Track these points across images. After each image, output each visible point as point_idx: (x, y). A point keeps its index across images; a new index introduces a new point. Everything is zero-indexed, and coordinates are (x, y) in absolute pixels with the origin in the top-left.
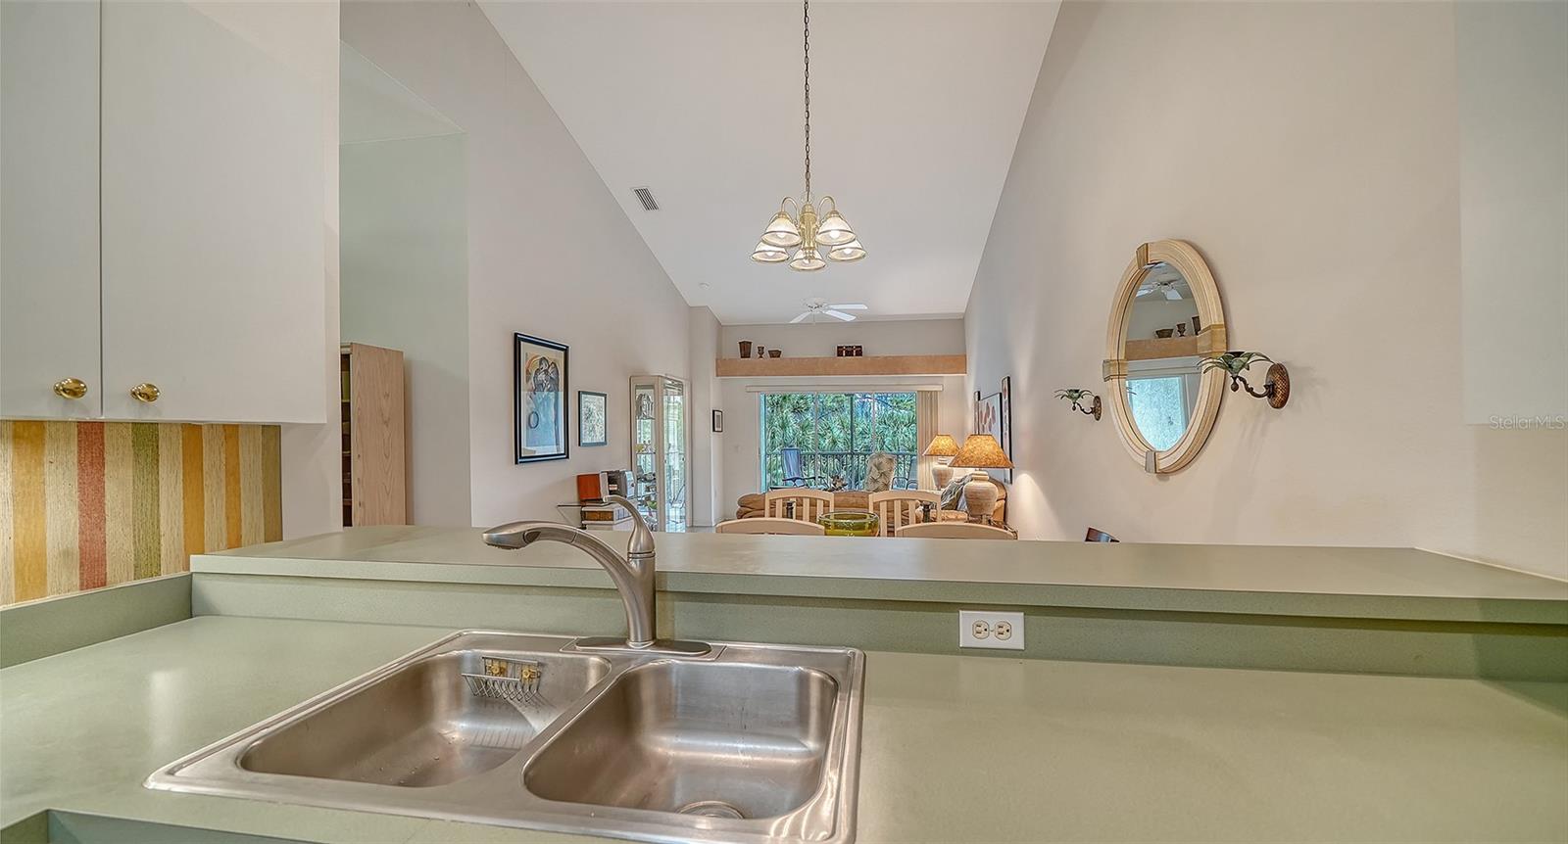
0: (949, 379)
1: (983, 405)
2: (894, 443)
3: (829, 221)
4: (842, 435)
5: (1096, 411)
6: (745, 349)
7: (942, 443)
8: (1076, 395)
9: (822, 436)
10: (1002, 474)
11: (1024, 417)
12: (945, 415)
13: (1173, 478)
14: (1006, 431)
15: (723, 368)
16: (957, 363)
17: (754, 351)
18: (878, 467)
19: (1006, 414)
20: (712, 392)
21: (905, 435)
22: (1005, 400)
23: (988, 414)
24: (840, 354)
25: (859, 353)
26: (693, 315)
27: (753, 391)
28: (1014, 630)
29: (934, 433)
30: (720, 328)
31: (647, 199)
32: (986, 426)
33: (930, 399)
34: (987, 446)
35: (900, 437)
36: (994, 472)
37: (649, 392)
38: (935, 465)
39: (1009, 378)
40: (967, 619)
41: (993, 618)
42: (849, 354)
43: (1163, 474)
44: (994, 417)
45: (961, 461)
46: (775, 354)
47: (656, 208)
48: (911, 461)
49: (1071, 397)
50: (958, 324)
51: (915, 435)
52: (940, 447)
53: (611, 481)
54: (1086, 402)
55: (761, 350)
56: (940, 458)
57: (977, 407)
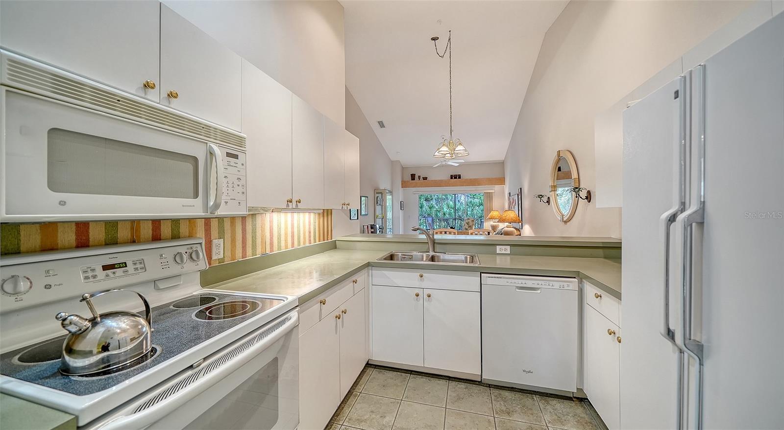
0: (497, 188)
1: (511, 198)
2: (473, 215)
3: (458, 147)
4: (448, 211)
5: (548, 202)
6: (413, 177)
7: (495, 214)
8: (541, 197)
9: (439, 211)
10: (518, 226)
11: (526, 203)
12: (496, 203)
13: (568, 223)
14: (520, 209)
15: (404, 185)
16: (501, 181)
17: (417, 177)
18: (468, 224)
19: (520, 202)
20: (400, 194)
21: (478, 211)
22: (520, 197)
23: (513, 202)
24: (452, 178)
25: (460, 178)
26: (393, 164)
27: (414, 193)
28: (508, 249)
29: (491, 210)
30: (403, 169)
31: (381, 124)
32: (513, 207)
33: (489, 196)
34: (512, 214)
35: (475, 212)
36: (515, 225)
37: (380, 194)
38: (492, 223)
39: (521, 189)
40: (498, 247)
41: (503, 247)
42: (455, 178)
43: (566, 222)
44: (515, 203)
45: (502, 220)
46: (425, 179)
47: (385, 127)
48: (481, 222)
49: (539, 197)
50: (502, 164)
51: (481, 211)
52: (494, 216)
53: (372, 228)
54: (545, 199)
55: (419, 177)
56: (494, 220)
57: (509, 199)
